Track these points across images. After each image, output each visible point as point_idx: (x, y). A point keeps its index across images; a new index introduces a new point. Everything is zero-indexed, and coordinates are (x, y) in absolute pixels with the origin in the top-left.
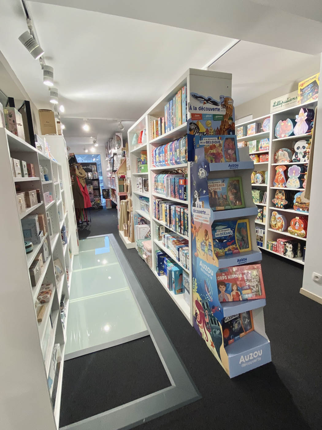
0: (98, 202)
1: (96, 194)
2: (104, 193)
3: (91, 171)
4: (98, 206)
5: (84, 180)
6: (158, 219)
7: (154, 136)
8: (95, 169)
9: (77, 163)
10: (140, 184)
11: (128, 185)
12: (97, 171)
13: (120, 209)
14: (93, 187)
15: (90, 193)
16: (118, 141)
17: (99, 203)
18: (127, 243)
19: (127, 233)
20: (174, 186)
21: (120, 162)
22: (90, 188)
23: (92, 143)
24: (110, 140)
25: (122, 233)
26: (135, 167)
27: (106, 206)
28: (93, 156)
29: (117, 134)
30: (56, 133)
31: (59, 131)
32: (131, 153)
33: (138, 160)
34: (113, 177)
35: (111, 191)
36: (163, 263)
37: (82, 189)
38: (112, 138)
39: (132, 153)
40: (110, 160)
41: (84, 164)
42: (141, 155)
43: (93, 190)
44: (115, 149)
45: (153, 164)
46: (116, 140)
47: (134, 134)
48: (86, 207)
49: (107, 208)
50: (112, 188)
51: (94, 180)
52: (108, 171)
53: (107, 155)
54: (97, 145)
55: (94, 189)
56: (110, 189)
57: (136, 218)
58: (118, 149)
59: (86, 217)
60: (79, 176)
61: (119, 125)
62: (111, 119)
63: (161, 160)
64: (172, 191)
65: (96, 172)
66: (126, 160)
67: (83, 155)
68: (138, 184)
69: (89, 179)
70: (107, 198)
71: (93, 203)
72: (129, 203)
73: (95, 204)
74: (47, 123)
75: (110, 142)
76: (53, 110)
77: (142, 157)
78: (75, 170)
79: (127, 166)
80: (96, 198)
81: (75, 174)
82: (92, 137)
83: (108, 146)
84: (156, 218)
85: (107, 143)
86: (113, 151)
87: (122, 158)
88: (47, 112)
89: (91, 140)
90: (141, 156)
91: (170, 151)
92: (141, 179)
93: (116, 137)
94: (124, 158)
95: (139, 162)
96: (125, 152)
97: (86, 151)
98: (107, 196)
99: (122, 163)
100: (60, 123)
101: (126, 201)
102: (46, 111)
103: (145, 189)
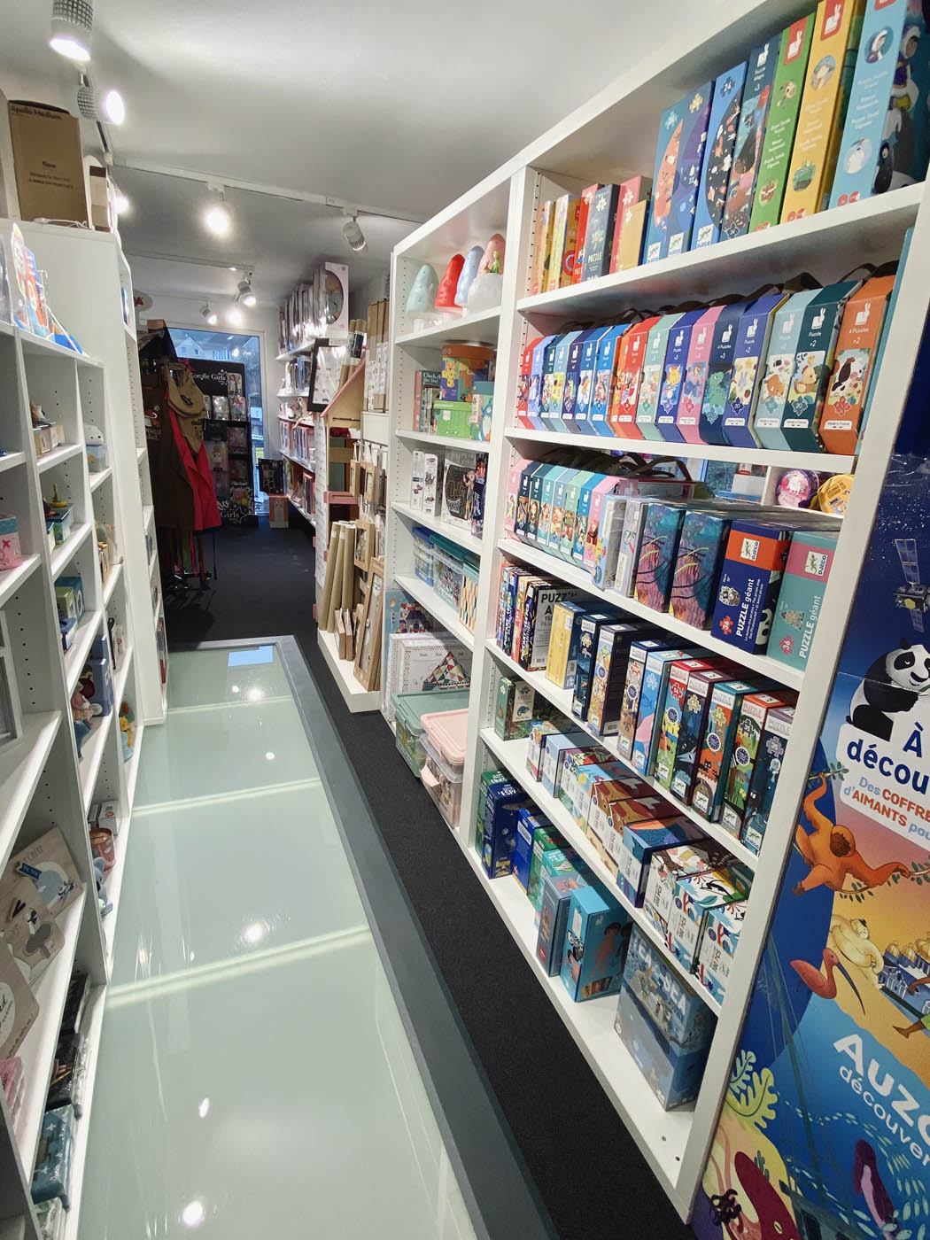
0: (244, 501)
1: (237, 471)
2: (266, 473)
3: (223, 391)
4: (241, 515)
5: (199, 427)
6: (525, 664)
7: (546, 274)
8: (240, 386)
9: (174, 359)
10: (429, 481)
11: (369, 469)
12: (244, 395)
13: (330, 552)
14: (229, 448)
15: (218, 470)
16: (330, 292)
17: (246, 507)
18: (352, 692)
19: (350, 648)
20: (668, 553)
21: (338, 375)
22: (217, 450)
23: (233, 290)
24: (301, 291)
25: (329, 641)
26: (409, 404)
27: (269, 517)
28: (230, 338)
29: (330, 266)
30: (83, 217)
31: (101, 210)
32: (398, 345)
33: (426, 380)
34: (300, 425)
35: (290, 471)
36: (514, 831)
37: (188, 462)
38: (309, 283)
39: (404, 346)
40: (295, 361)
41: (198, 365)
42: (445, 359)
43: (226, 460)
44: (316, 322)
45: (522, 413)
46: (323, 288)
47: (420, 267)
48: (199, 527)
49: (273, 525)
50: (295, 458)
51: (231, 424)
52: (283, 399)
53: (286, 340)
54: (251, 301)
55: (231, 457)
56: (288, 463)
57: (393, 605)
58: (329, 322)
59: (201, 559)
60: (180, 411)
61: (348, 227)
62: (320, 199)
63: (584, 398)
64: (643, 567)
65: (240, 398)
66: (362, 373)
67: (199, 332)
68: (415, 479)
69: (217, 418)
70: (273, 492)
71: (226, 504)
72: (366, 536)
73: (231, 506)
74: (46, 171)
75: (300, 294)
76: (75, 111)
77: (447, 367)
78: (165, 385)
79: (366, 396)
80: (236, 487)
81: (167, 400)
82: (233, 269)
83: (288, 308)
84: (509, 651)
85: (288, 298)
86: (310, 331)
87: (349, 361)
88: (48, 115)
89: (230, 282)
90: (444, 364)
91: (669, 360)
92: (436, 462)
93: (324, 277)
94: (355, 361)
95: (427, 387)
96: (360, 338)
97: (212, 320)
98: (273, 484)
99: (346, 379)
100: (104, 176)
101: (352, 525)
102: (42, 110)
103: (449, 505)
